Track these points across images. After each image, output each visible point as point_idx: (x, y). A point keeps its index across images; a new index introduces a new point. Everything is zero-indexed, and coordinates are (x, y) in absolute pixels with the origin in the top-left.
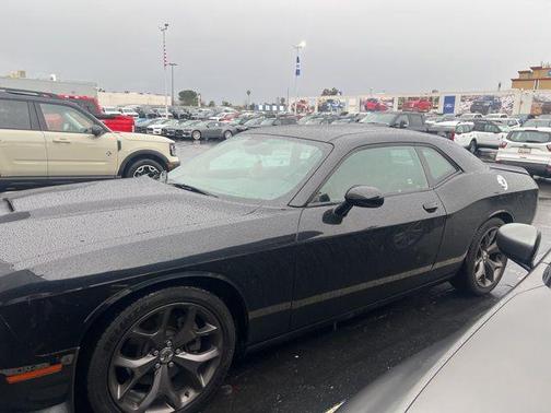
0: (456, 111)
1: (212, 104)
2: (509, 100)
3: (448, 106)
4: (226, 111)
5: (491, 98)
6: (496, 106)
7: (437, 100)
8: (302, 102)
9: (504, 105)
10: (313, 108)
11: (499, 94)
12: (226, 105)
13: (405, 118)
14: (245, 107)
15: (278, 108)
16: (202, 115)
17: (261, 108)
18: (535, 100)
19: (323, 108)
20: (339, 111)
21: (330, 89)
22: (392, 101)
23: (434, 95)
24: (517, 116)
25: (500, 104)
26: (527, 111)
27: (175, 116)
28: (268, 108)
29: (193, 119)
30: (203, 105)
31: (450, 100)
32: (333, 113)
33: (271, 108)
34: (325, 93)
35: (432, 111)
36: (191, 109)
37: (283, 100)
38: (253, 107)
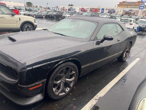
0: (104, 13)
1: (36, 7)
2: (117, 10)
3: (102, 11)
4: (42, 9)
5: (113, 10)
6: (114, 12)
7: (100, 9)
8: (64, 7)
9: (116, 12)
10: (67, 10)
11: (115, 8)
12: (41, 7)
13: (94, 14)
14: (46, 8)
15: (56, 9)
16: (35, 10)
17: (51, 9)
18: (124, 11)
19: (69, 10)
20: (74, 11)
21: (71, 4)
22: (88, 9)
23: (99, 8)
24: (119, 15)
25: (115, 11)
26: (121, 13)
27: (26, 10)
28: (53, 9)
29: (32, 11)
30: (34, 7)
31: (103, 9)
32: (72, 11)
33: (54, 9)
34: (69, 5)
35: (98, 12)
36: (31, 8)
37: (57, 7)
38: (49, 8)
